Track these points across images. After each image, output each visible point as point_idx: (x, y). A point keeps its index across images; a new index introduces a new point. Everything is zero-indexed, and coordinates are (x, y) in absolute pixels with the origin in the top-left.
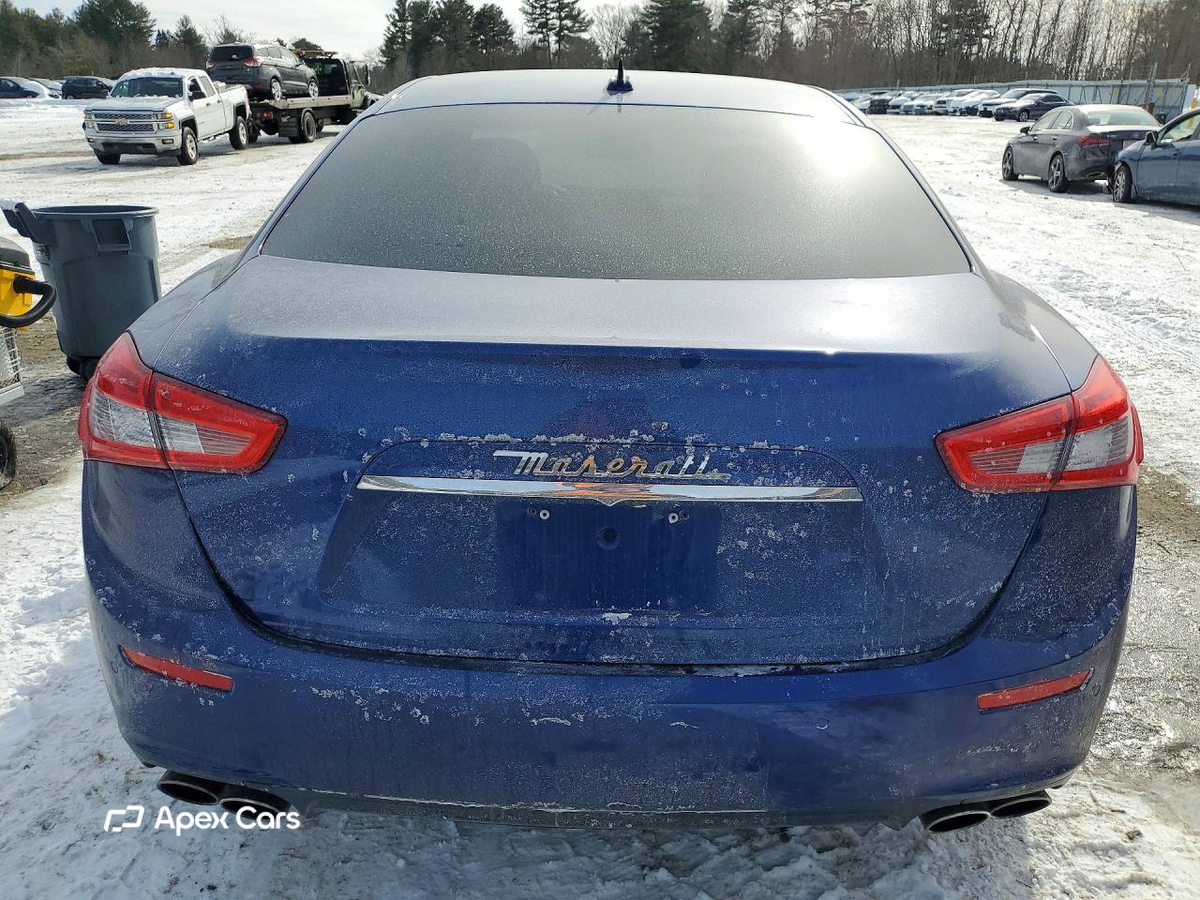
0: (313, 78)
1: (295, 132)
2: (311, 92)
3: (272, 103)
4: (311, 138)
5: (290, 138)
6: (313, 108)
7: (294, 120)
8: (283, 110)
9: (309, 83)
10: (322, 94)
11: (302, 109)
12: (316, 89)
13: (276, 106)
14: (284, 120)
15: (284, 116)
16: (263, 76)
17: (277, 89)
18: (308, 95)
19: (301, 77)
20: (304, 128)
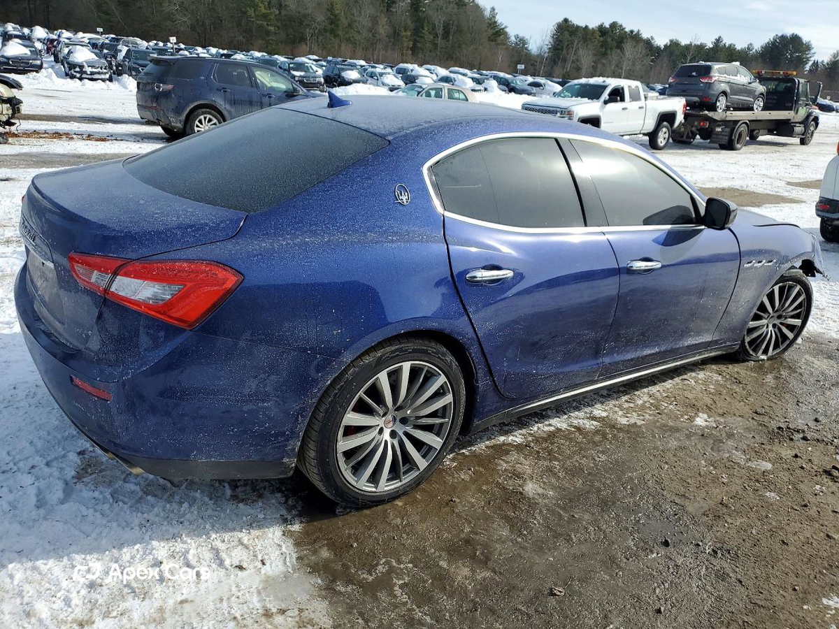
0: (762, 94)
1: (725, 140)
2: (755, 106)
3: (711, 114)
4: (739, 146)
5: (720, 145)
6: (749, 121)
7: (728, 130)
8: (720, 121)
9: (756, 98)
10: (765, 108)
11: (739, 121)
12: (762, 104)
13: (714, 117)
14: (719, 129)
15: (719, 126)
16: (713, 90)
17: (721, 104)
18: (752, 109)
19: (749, 92)
20: (735, 137)
